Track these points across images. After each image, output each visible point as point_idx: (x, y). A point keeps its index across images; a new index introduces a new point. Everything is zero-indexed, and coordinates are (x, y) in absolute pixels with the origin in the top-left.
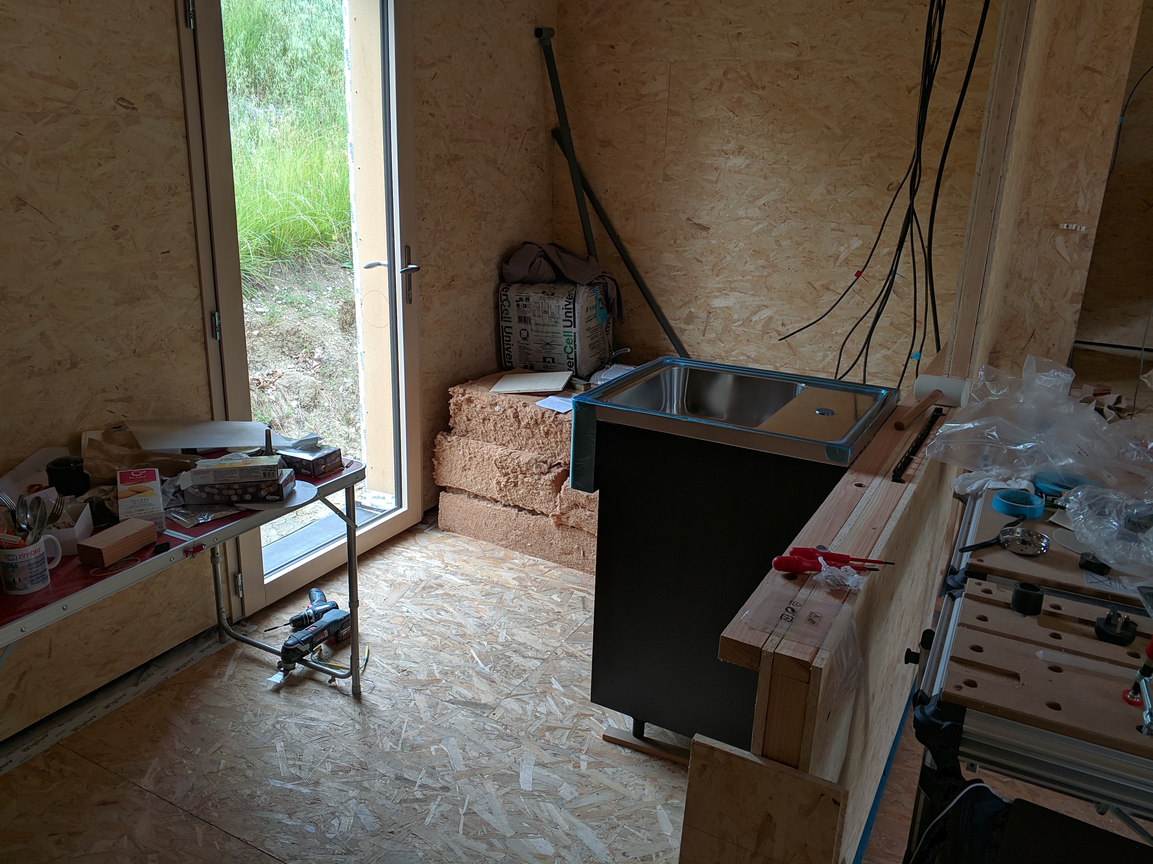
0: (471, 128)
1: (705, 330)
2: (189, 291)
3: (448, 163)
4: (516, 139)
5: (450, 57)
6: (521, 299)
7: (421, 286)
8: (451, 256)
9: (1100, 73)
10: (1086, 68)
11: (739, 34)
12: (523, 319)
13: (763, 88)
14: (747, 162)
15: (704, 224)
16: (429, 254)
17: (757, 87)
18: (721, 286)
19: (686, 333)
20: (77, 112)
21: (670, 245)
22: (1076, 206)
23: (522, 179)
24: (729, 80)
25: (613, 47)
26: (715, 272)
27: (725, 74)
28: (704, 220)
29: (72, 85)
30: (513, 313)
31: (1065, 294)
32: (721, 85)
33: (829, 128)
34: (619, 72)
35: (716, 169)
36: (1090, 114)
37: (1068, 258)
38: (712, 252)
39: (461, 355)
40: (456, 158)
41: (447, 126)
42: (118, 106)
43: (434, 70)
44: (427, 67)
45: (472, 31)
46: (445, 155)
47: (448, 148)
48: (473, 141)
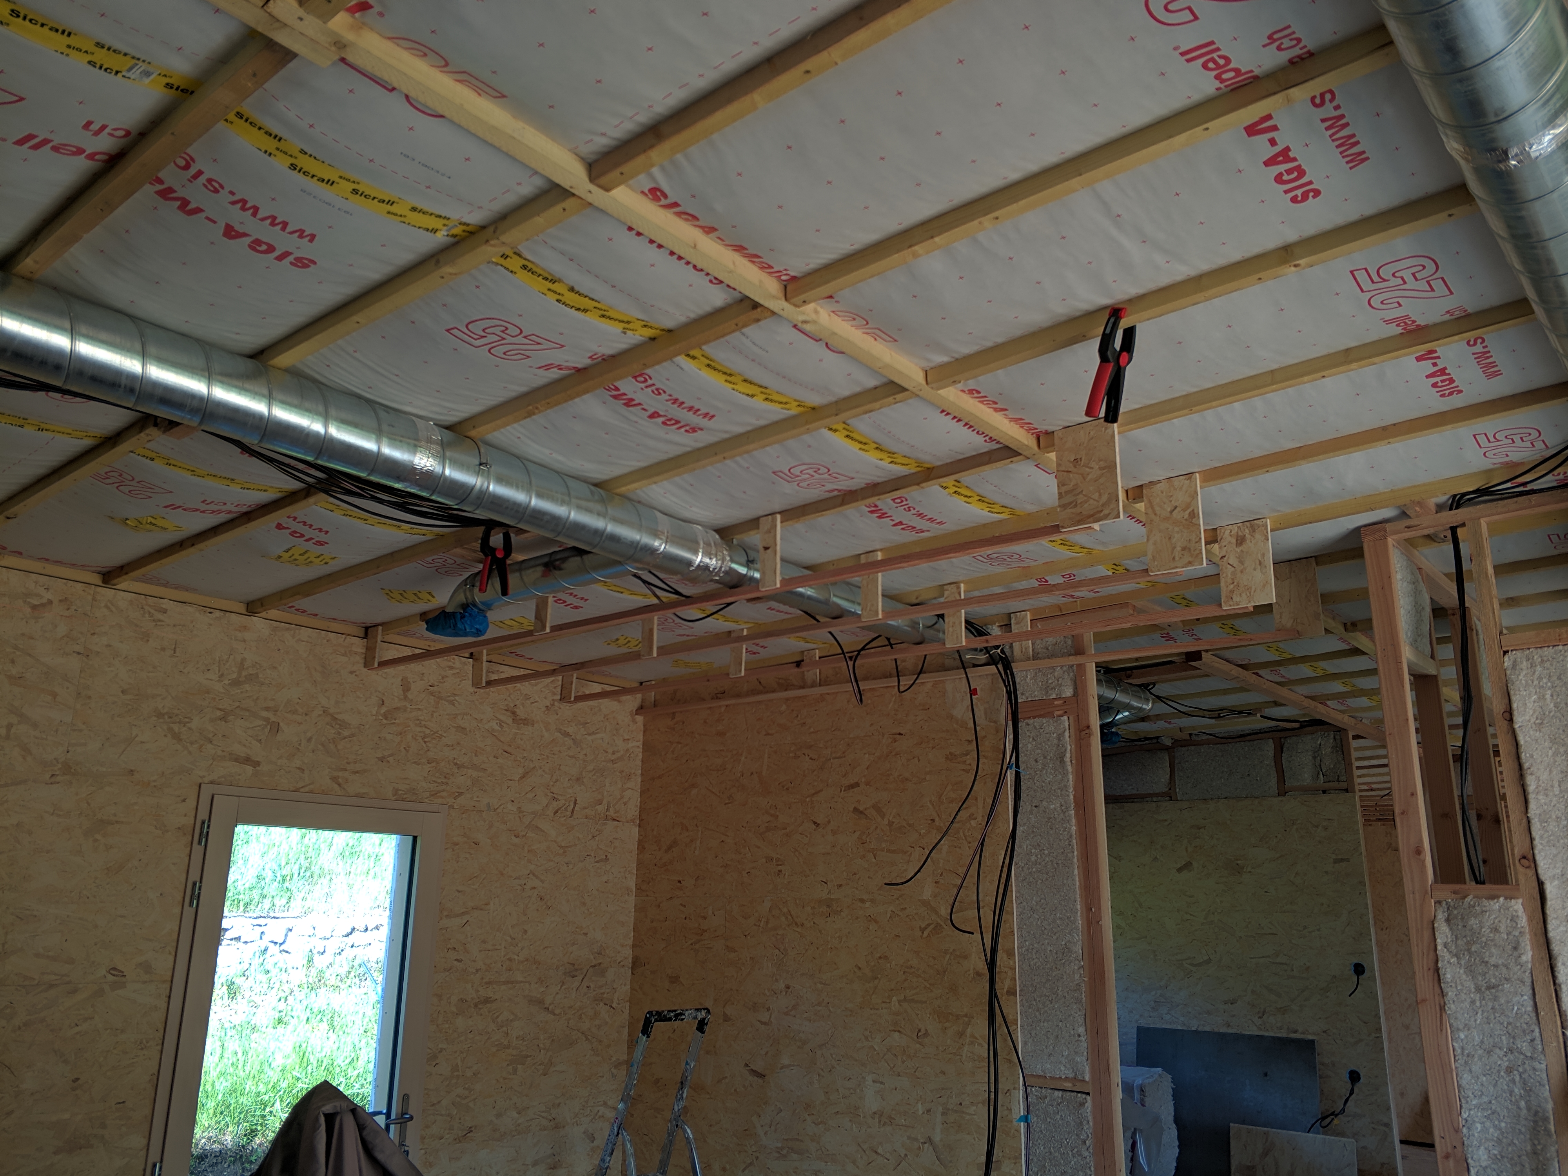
0: (510, 970)
2: (136, 1142)
3: (476, 1005)
4: (574, 977)
5: (487, 904)
7: (423, 1138)
8: (471, 1104)
11: (780, 871)
13: (803, 926)
14: (793, 1001)
15: (758, 1069)
16: (440, 1100)
17: (797, 926)
20: (69, 982)
23: (579, 1017)
24: (774, 918)
25: (680, 884)
27: (771, 912)
29: (71, 961)
34: (683, 908)
38: (768, 1104)
40: (487, 1000)
41: (477, 971)
42: (109, 976)
43: (465, 918)
44: (457, 916)
45: (518, 878)
46: (473, 999)
47: (477, 991)
48: (512, 982)
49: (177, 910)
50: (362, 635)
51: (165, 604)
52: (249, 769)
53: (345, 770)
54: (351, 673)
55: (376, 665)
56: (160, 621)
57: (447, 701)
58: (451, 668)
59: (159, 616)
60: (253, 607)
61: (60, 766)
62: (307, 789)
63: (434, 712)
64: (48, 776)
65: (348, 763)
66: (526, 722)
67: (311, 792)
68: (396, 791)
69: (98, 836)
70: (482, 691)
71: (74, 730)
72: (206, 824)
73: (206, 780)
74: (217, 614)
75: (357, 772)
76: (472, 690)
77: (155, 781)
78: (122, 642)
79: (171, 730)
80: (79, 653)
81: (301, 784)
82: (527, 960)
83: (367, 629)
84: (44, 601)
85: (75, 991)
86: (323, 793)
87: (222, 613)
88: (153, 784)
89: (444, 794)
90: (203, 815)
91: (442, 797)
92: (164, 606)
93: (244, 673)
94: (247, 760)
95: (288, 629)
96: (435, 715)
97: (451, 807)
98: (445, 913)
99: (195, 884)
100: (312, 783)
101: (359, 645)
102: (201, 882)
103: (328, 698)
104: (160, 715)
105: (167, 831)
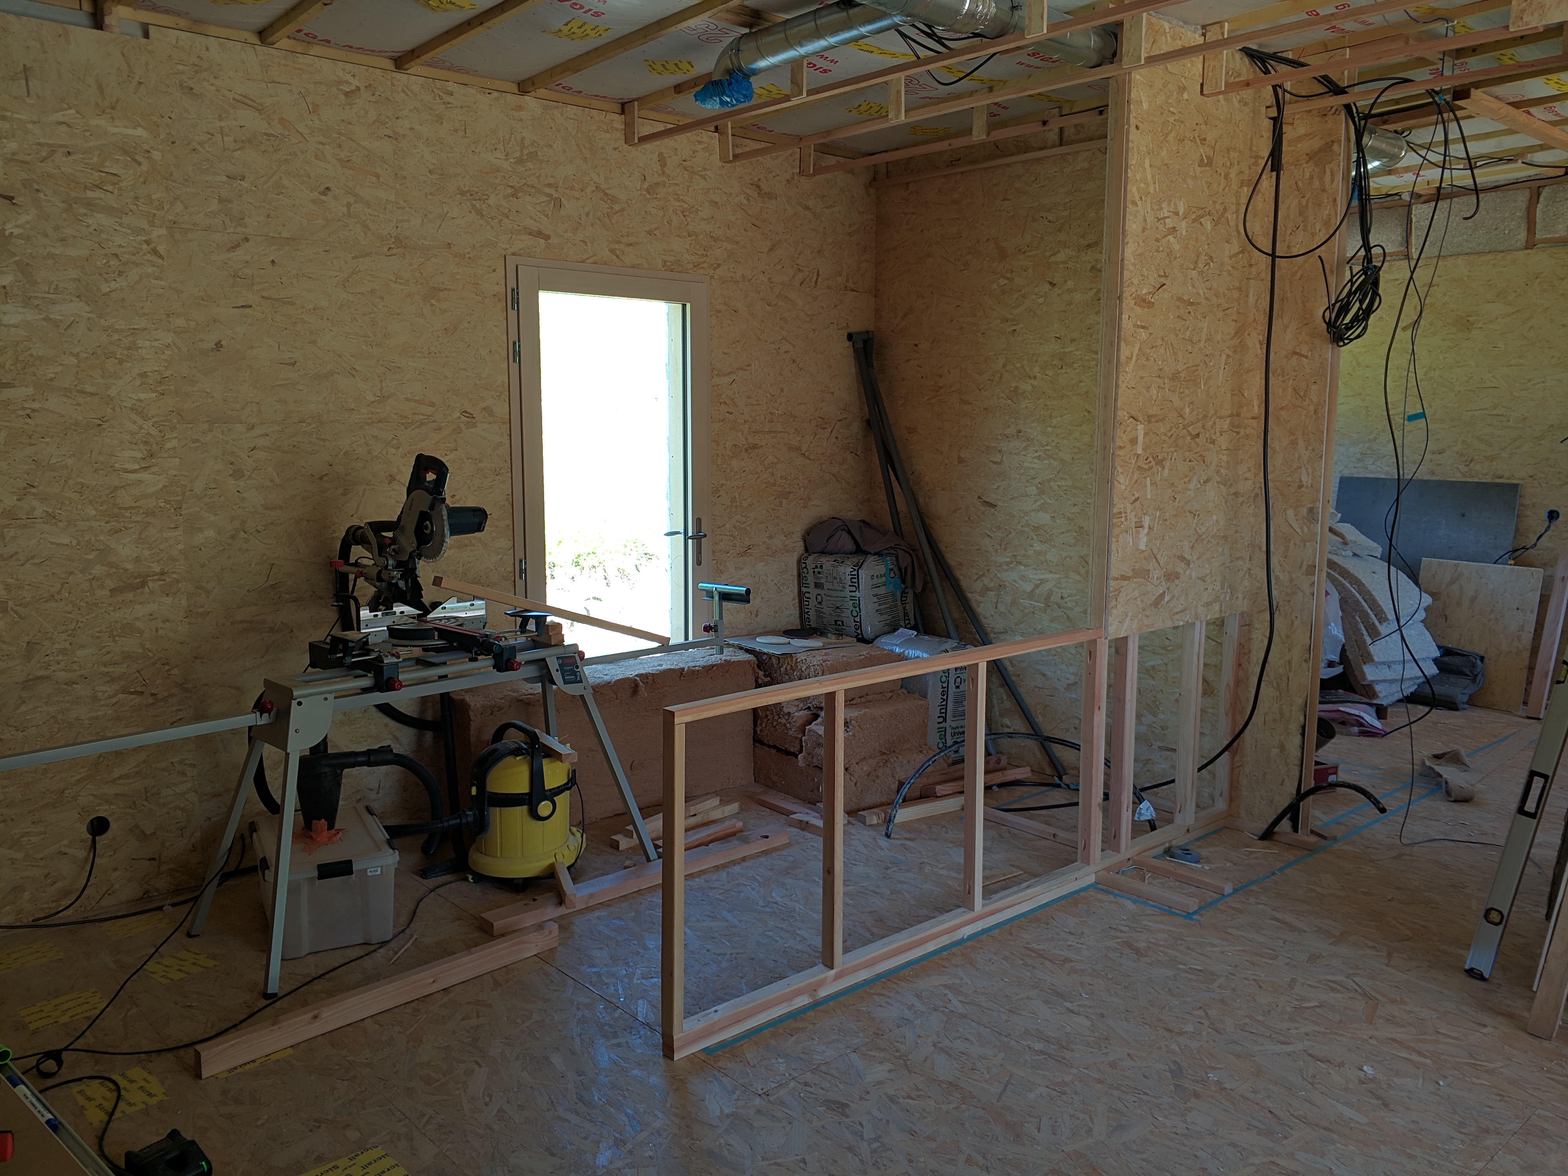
0: (772, 422)
1: (997, 603)
2: (505, 543)
3: (746, 450)
4: (824, 429)
5: (749, 365)
6: (816, 567)
7: (714, 552)
8: (748, 528)
9: (1306, 357)
10: (1295, 353)
11: (1014, 330)
12: (818, 585)
13: (1035, 378)
14: (1024, 444)
15: (992, 502)
16: (724, 525)
17: (1030, 377)
18: (1009, 560)
19: (982, 605)
20: (434, 421)
21: (965, 522)
22: (1301, 481)
23: (831, 463)
24: (1007, 371)
25: (916, 345)
26: (1003, 546)
27: (1004, 366)
28: (991, 498)
29: (432, 405)
30: (811, 580)
31: (1301, 567)
32: (1001, 377)
33: (1089, 412)
34: (921, 367)
35: (1000, 451)
36: (1302, 394)
37: (1299, 531)
38: (999, 528)
39: (757, 615)
40: (755, 447)
41: (745, 422)
42: (462, 417)
43: (733, 377)
44: (725, 375)
45: (773, 343)
46: (743, 445)
47: (746, 439)
48: (774, 432)
49: (505, 365)
50: (619, 111)
51: (451, 86)
52: (542, 241)
53: (620, 242)
54: (615, 149)
55: (636, 141)
56: (449, 103)
57: (700, 176)
58: (700, 142)
59: (447, 98)
60: (524, 87)
61: (393, 240)
62: (591, 260)
63: (689, 186)
64: (386, 249)
65: (622, 236)
66: (771, 196)
67: (595, 263)
68: (665, 263)
69: (433, 301)
70: (729, 165)
71: (398, 208)
72: (515, 292)
73: (509, 251)
74: (495, 94)
75: (630, 245)
76: (720, 164)
77: (469, 253)
78: (421, 125)
79: (473, 206)
80: (390, 137)
81: (586, 256)
82: (785, 414)
83: (623, 105)
84: (354, 88)
85: (439, 429)
86: (605, 263)
87: (499, 94)
88: (467, 256)
89: (705, 265)
90: (512, 284)
91: (703, 268)
92: (450, 89)
93: (525, 152)
94: (539, 234)
95: (556, 107)
96: (690, 189)
97: (712, 277)
98: (716, 373)
99: (515, 343)
100: (595, 255)
101: (618, 121)
102: (519, 341)
103: (599, 175)
104: (463, 193)
105: (486, 298)
